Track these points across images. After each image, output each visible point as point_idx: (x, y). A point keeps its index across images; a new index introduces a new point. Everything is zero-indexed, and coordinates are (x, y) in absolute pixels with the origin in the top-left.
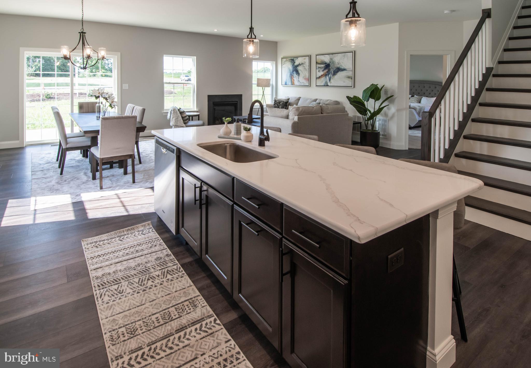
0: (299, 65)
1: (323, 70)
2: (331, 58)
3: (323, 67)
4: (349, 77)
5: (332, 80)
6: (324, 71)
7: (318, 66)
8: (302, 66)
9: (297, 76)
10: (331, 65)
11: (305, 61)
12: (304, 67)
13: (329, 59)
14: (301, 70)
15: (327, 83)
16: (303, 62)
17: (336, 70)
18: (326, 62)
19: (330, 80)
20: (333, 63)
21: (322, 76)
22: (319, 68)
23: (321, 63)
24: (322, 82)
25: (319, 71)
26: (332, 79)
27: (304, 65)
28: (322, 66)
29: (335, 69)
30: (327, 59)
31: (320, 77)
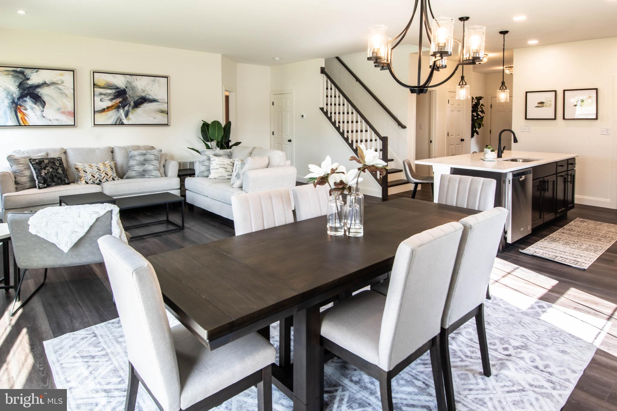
0: (45, 84)
1: (112, 99)
2: (128, 81)
3: (110, 94)
4: (162, 112)
5: (130, 115)
6: (114, 101)
7: (98, 90)
8: (52, 87)
9: (37, 108)
10: (129, 92)
11: (63, 78)
12: (60, 89)
13: (124, 83)
14: (47, 95)
15: (121, 120)
16: (55, 80)
17: (140, 100)
18: (118, 86)
19: (127, 115)
20: (133, 89)
21: (108, 108)
22: (101, 94)
23: (106, 86)
24: (110, 118)
25: (101, 100)
26: (132, 113)
27: (60, 87)
28: (109, 91)
29: (136, 99)
30: (120, 82)
31: (103, 110)
